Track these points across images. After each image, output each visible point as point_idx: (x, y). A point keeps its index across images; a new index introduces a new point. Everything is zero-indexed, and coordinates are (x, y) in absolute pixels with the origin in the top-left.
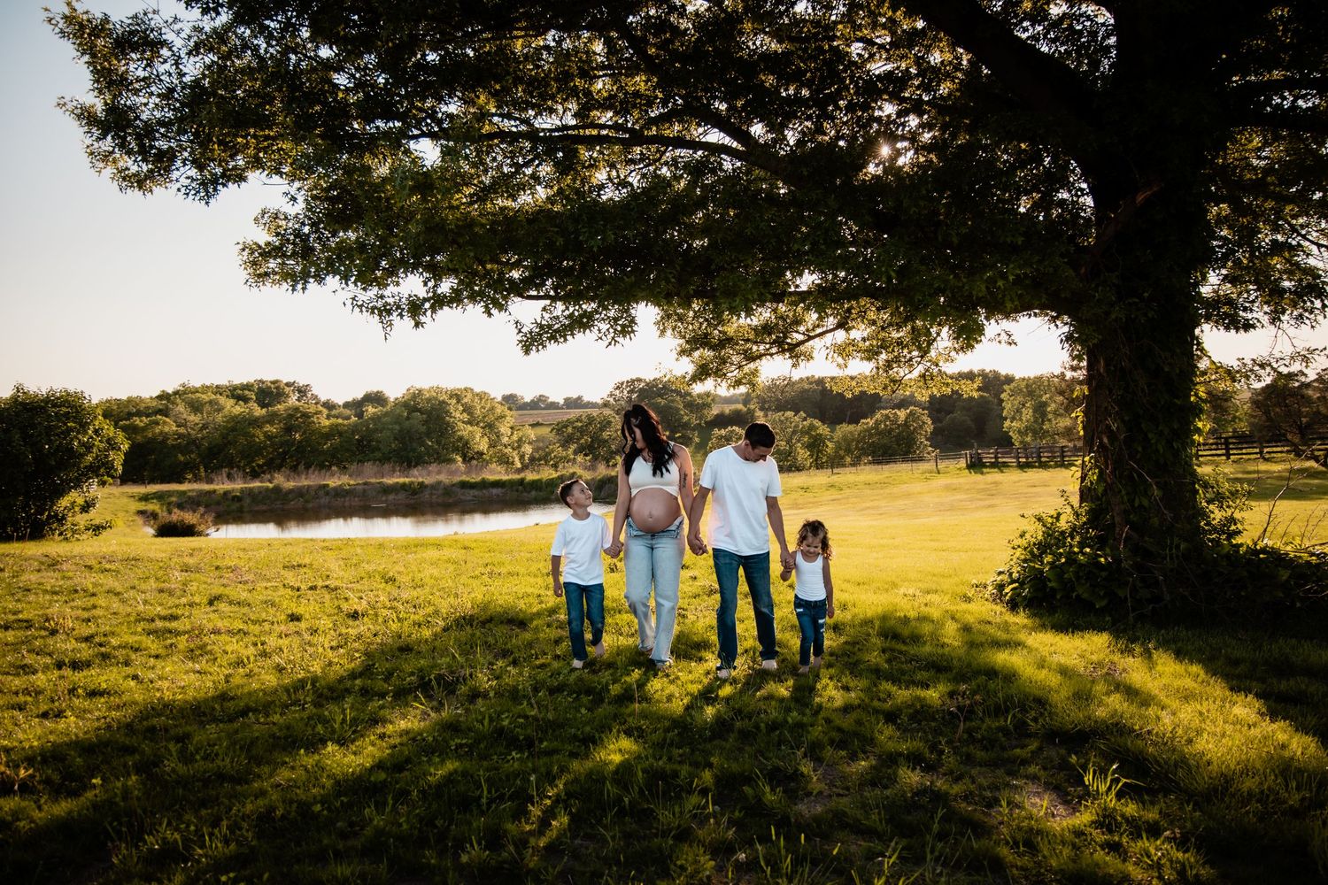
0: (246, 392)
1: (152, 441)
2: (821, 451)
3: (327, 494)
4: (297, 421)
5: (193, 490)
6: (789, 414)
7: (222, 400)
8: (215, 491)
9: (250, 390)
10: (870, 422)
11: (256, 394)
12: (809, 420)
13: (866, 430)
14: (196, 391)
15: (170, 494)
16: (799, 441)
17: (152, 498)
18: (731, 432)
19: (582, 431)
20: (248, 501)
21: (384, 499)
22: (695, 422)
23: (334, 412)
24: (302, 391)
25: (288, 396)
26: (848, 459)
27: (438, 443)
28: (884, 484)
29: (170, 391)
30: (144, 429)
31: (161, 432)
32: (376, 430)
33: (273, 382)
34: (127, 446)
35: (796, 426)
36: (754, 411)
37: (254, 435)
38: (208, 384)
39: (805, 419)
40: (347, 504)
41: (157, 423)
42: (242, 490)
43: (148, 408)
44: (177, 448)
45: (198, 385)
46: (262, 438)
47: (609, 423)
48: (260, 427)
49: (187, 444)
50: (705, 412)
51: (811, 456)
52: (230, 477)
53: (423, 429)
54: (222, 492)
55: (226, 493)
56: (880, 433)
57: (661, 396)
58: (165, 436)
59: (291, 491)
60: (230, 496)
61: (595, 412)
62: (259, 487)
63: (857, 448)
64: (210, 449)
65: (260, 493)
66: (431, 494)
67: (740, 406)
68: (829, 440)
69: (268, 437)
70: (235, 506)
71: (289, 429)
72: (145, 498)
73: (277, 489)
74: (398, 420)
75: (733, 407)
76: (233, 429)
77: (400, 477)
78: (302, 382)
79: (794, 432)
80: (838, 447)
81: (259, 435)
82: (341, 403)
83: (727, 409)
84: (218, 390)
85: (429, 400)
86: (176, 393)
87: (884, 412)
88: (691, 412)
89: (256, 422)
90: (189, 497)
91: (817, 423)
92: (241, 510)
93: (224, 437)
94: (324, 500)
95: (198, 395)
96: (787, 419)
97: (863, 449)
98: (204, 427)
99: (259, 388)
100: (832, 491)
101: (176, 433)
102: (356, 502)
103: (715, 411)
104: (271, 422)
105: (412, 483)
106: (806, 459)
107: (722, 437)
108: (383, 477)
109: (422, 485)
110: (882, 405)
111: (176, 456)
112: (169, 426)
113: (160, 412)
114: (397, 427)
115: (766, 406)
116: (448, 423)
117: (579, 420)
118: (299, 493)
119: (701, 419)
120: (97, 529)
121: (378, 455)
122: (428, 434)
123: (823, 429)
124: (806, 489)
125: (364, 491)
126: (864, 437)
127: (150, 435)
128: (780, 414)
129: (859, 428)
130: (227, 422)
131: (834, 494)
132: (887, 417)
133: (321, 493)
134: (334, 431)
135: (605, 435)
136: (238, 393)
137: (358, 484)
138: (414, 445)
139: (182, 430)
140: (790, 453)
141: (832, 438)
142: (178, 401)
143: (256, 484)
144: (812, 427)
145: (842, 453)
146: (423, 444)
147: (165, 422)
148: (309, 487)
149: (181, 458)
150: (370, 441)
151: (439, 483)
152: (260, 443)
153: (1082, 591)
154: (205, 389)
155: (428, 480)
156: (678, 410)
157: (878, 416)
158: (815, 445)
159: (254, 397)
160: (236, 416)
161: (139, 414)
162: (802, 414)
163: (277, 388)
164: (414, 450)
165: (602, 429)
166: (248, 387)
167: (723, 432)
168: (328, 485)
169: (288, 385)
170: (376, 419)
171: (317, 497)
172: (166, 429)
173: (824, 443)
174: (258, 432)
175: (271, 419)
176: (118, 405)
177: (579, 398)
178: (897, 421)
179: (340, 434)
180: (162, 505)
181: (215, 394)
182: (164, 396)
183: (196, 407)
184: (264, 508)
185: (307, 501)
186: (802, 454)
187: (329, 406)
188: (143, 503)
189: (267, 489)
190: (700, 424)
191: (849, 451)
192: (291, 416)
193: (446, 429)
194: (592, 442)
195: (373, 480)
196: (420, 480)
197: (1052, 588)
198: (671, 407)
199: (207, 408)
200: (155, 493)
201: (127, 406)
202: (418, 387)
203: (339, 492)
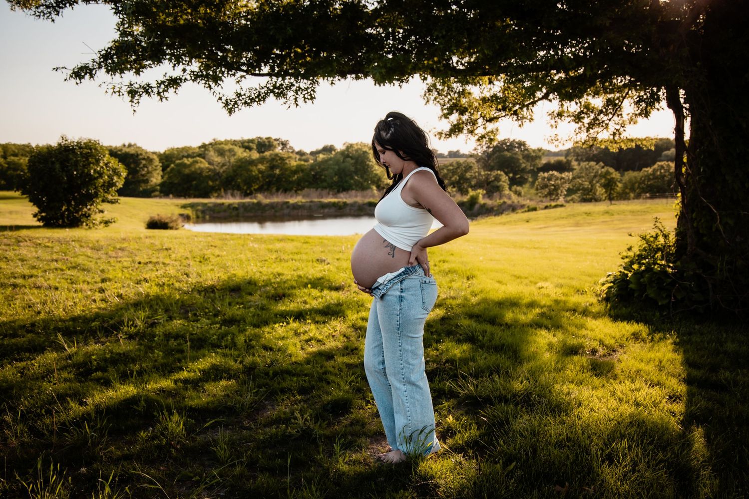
0: (251, 144)
1: (194, 173)
2: (613, 189)
3: (288, 207)
4: (277, 162)
5: (210, 203)
6: (593, 163)
7: (236, 149)
8: (223, 204)
9: (253, 143)
10: (650, 170)
11: (257, 146)
12: (606, 168)
13: (646, 176)
14: (221, 143)
15: (198, 204)
16: (598, 182)
17: (188, 207)
18: (552, 175)
19: (454, 172)
20: (241, 210)
21: (322, 211)
22: (529, 168)
23: (304, 157)
24: (284, 144)
25: (275, 147)
26: (632, 195)
27: (362, 177)
28: (645, 212)
29: (207, 143)
30: (189, 166)
31: (200, 168)
32: (323, 170)
33: (266, 138)
34: (125, 174)
35: (597, 172)
36: (571, 161)
37: (252, 171)
38: (229, 139)
39: (603, 167)
40: (300, 214)
41: (197, 162)
42: (239, 204)
43: (194, 153)
44: (209, 178)
45: (222, 139)
46: (257, 172)
47: (471, 167)
48: (256, 166)
49: (215, 175)
50: (537, 161)
51: (606, 192)
52: (233, 195)
53: (353, 169)
54: (227, 204)
55: (230, 205)
56: (656, 178)
57: (508, 150)
58: (201, 169)
59: (267, 205)
60: (232, 207)
61: (461, 160)
62: (249, 202)
63: (639, 187)
64: (227, 178)
65: (249, 205)
66: (350, 210)
67: (562, 158)
68: (619, 182)
69: (260, 172)
70: (234, 213)
71: (272, 168)
72: (184, 207)
73: (259, 204)
74: (337, 162)
75: (557, 158)
76: (240, 167)
77: (332, 198)
78: (284, 139)
79: (595, 176)
80: (625, 186)
81: (255, 171)
82: (308, 152)
83: (553, 160)
84: (235, 143)
85: (357, 151)
86: (211, 144)
87: (660, 163)
88: (528, 161)
89: (252, 162)
90: (209, 207)
91: (611, 170)
92: (237, 216)
93: (234, 171)
94: (286, 211)
95: (223, 146)
96: (590, 167)
97: (643, 188)
98: (224, 165)
99: (258, 141)
100: (606, 216)
101: (208, 168)
102: (305, 213)
103: (544, 161)
104: (262, 163)
105: (339, 202)
106: (602, 194)
107: (545, 178)
108: (322, 198)
109: (345, 204)
110: (662, 158)
111: (207, 183)
112: (203, 164)
113: (200, 155)
114: (337, 167)
115: (580, 158)
116: (368, 165)
117: (451, 165)
118: (272, 206)
119: (534, 166)
120: (107, 223)
121: (325, 184)
122: (356, 173)
123: (615, 175)
124: (588, 214)
125: (310, 206)
126: (644, 180)
127: (193, 169)
128: (586, 163)
129: (641, 174)
130: (236, 162)
131: (607, 218)
132: (662, 167)
133: (285, 206)
134: (299, 169)
135: (468, 175)
136: (246, 145)
137: (307, 202)
138: (347, 178)
139: (212, 167)
140: (591, 191)
141: (621, 180)
142: (211, 149)
143: (247, 200)
144: (608, 173)
145: (627, 191)
146: (352, 178)
147: (201, 162)
148: (278, 203)
149: (210, 183)
150: (321, 176)
151: (355, 203)
152: (256, 175)
153: (651, 293)
154: (227, 142)
155: (349, 201)
156: (518, 160)
157: (656, 166)
158: (609, 185)
159: (255, 147)
160: (242, 159)
161: (188, 157)
162: (602, 164)
163: (269, 142)
164: (346, 182)
165: (466, 171)
166: (252, 141)
167: (546, 175)
168: (288, 202)
169: (276, 140)
170: (324, 161)
171: (282, 209)
172: (202, 166)
173: (615, 183)
174: (254, 168)
175: (262, 160)
176: (177, 151)
177: (458, 151)
178: (669, 170)
179: (302, 171)
180: (193, 211)
181: (232, 145)
182: (204, 146)
183: (221, 153)
184: (252, 214)
185: (276, 211)
186: (600, 191)
187: (301, 153)
188: (183, 209)
189: (253, 203)
190: (533, 170)
191: (633, 189)
192: (273, 159)
193: (367, 169)
194: (460, 179)
195: (316, 200)
196: (345, 200)
197: (631, 289)
198: (514, 158)
199: (228, 153)
200: (190, 204)
201: (182, 152)
202: (350, 142)
203: (295, 207)
